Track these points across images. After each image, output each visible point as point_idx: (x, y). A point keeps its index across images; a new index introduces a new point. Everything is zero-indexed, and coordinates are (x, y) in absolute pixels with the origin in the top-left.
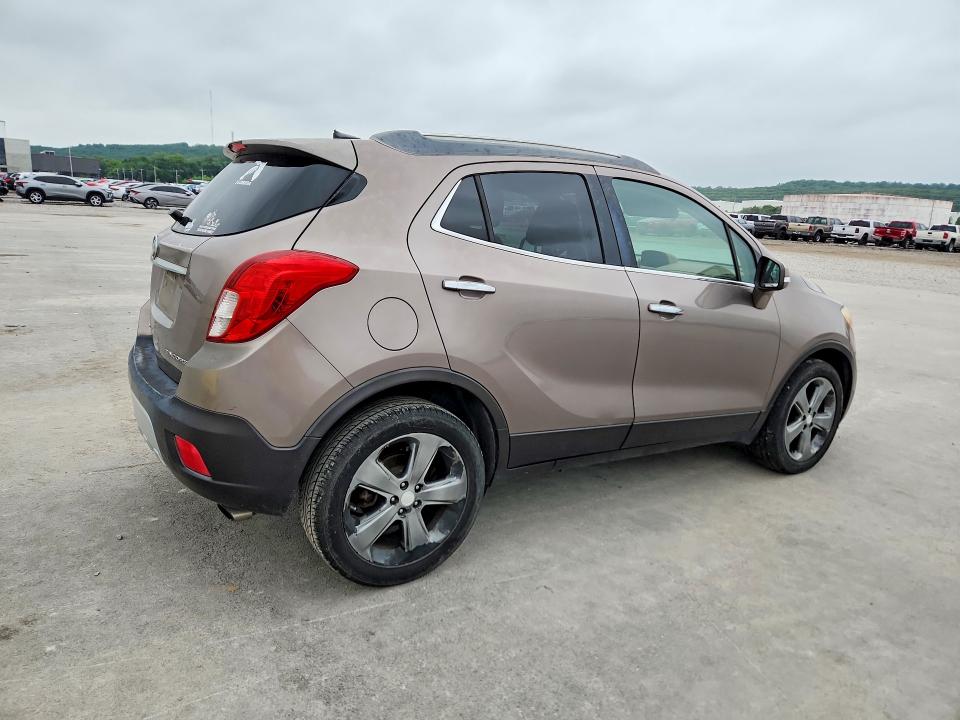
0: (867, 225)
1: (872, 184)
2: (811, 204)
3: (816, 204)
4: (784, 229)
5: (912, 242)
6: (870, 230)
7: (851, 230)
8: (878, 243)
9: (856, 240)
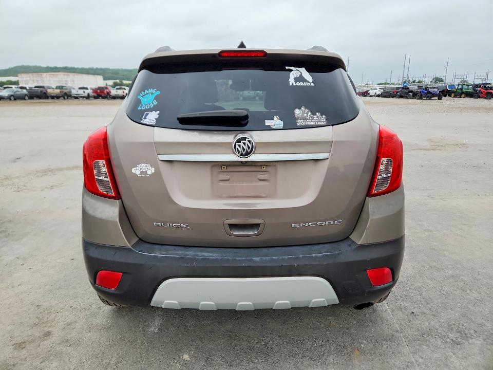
0: (87, 89)
1: (60, 68)
2: (35, 79)
3: (39, 79)
4: (45, 93)
5: (110, 96)
6: (89, 91)
7: (81, 92)
8: (95, 98)
9: (83, 97)
